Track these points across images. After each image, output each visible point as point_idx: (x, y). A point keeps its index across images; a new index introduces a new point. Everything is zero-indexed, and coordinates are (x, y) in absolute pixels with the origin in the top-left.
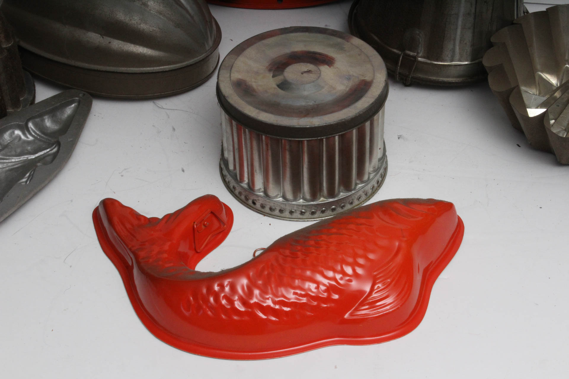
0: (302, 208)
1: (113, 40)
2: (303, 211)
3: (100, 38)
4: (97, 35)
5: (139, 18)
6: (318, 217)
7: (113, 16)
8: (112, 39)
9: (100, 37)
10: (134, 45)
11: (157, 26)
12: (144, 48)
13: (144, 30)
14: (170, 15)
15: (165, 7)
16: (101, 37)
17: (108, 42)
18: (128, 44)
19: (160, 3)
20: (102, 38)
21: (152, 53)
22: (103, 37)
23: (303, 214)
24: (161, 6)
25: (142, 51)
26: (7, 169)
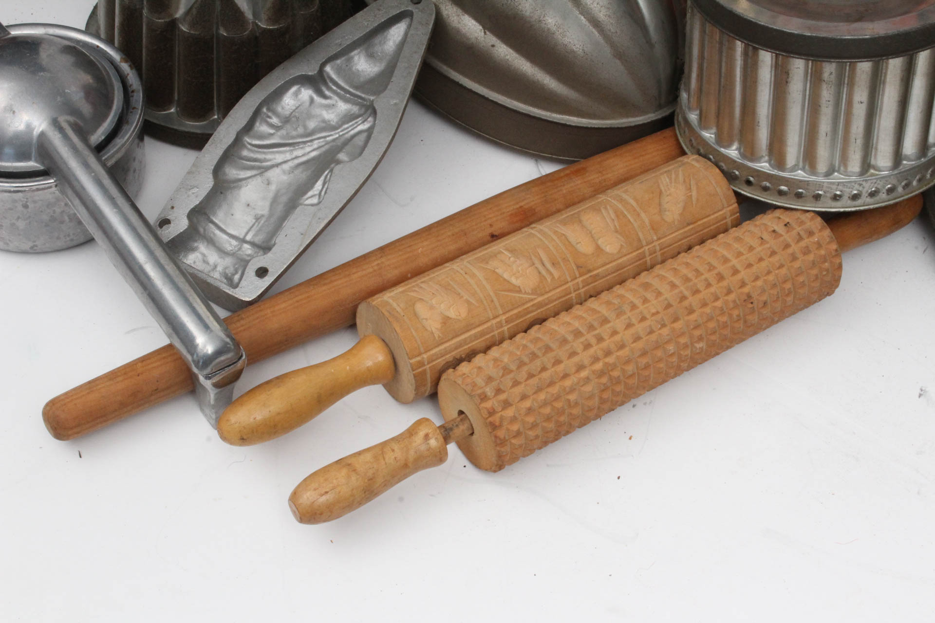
0: (837, 188)
1: (501, 43)
2: (838, 193)
3: (481, 32)
4: (477, 24)
5: (556, 22)
6: (862, 204)
7: (512, 3)
8: (498, 41)
9: (481, 30)
10: (531, 65)
11: (582, 45)
12: (546, 75)
13: (557, 46)
14: (613, 33)
15: (609, 16)
16: (483, 31)
17: (490, 44)
18: (522, 59)
19: (602, 7)
20: (483, 33)
21: (558, 88)
22: (485, 33)
23: (838, 198)
24: (602, 13)
25: (540, 79)
26: (291, 164)
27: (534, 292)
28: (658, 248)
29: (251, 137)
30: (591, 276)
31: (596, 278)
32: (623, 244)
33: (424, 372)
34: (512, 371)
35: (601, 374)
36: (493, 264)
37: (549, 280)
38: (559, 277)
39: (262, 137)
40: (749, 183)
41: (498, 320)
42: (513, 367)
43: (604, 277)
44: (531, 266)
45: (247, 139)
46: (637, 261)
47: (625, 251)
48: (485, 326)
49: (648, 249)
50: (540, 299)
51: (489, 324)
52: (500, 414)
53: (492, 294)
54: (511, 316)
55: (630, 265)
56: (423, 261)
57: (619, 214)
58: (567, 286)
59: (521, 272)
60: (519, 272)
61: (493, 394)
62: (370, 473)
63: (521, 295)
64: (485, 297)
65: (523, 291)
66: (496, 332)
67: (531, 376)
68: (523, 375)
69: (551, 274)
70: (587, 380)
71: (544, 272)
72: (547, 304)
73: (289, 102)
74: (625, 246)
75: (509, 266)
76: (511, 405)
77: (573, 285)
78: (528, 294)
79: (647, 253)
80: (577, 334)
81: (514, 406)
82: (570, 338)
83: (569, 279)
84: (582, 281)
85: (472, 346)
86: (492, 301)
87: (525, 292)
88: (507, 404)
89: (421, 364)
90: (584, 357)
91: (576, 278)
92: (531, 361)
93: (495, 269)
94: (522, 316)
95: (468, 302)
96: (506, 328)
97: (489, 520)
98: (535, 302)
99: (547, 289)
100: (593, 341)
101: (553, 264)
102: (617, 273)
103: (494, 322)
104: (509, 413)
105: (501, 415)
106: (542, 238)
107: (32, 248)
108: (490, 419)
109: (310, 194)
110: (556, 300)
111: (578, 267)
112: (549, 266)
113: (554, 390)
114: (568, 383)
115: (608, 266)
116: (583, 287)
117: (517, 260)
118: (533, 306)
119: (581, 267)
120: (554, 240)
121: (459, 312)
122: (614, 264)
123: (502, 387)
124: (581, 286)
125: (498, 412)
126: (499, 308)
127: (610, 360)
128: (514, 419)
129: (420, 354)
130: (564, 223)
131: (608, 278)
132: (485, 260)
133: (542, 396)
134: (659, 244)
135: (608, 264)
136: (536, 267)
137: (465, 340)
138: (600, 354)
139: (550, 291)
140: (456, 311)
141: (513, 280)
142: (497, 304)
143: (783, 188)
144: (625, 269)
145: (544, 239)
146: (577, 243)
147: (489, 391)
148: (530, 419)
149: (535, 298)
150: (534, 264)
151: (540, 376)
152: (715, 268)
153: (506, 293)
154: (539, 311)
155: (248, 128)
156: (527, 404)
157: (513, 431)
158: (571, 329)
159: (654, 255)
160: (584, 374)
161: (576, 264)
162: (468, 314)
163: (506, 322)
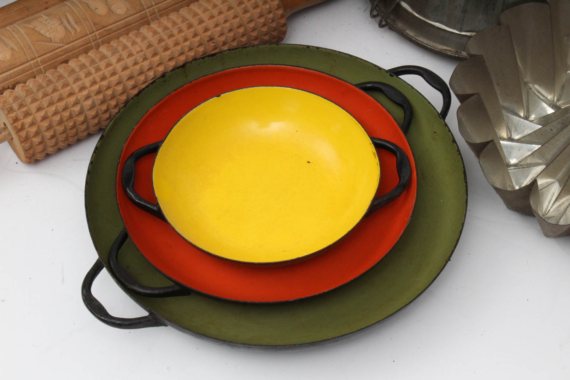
27: (62, 41)
28: (156, 11)
30: (105, 30)
32: (129, 8)
34: (33, 93)
35: (98, 92)
36: (34, 24)
37: (73, 34)
38: (80, 31)
41: (35, 61)
42: (35, 90)
43: (115, 31)
44: (61, 24)
46: (140, 20)
47: (130, 13)
48: (25, 65)
49: (149, 11)
50: (67, 46)
51: (28, 64)
52: (21, 121)
53: (30, 43)
54: (45, 58)
55: (135, 22)
58: (87, 37)
59: (53, 29)
60: (52, 29)
61: (17, 108)
63: (52, 44)
64: (24, 45)
65: (53, 41)
66: (34, 70)
67: (45, 95)
68: (40, 95)
69: (75, 30)
70: (88, 97)
71: (69, 28)
72: (72, 50)
74: (130, 9)
75: (45, 25)
76: (30, 115)
77: (92, 37)
78: (57, 43)
79: (148, 14)
80: (83, 67)
81: (33, 115)
82: (77, 69)
83: (88, 33)
84: (99, 34)
85: (16, 79)
86: (30, 48)
87: (55, 41)
88: (27, 114)
90: (86, 81)
91: (94, 32)
92: (48, 85)
93: (34, 28)
94: (53, 59)
95: (12, 49)
96: (42, 67)
97: (27, 196)
98: (63, 48)
99: (72, 40)
101: (76, 22)
102: (127, 28)
103: (32, 62)
104: (29, 120)
105: (23, 122)
106: (71, 6)
108: (15, 124)
110: (79, 47)
111: (94, 24)
112: (73, 23)
113: (63, 104)
114: (72, 99)
115: (117, 24)
116: (100, 38)
117: (51, 21)
118: (61, 51)
119: (97, 24)
120: (79, 7)
121: (5, 56)
122: (123, 21)
123: (24, 103)
124: (98, 37)
125: (21, 120)
126: (35, 53)
127: (105, 83)
128: (32, 124)
131: (119, 31)
133: (53, 108)
134: (157, 8)
135: (118, 21)
136: (64, 25)
137: (10, 75)
138: (98, 79)
139: (74, 41)
140: (3, 56)
141: (47, 35)
142: (34, 50)
144: (132, 26)
145: (72, 7)
146: (96, 9)
148: (45, 124)
149: (63, 46)
150: (62, 23)
151: (52, 95)
152: (187, 20)
153: (40, 43)
154: (67, 55)
156: (42, 113)
157: (32, 132)
158: (79, 64)
159: (154, 16)
160: (85, 93)
161: (93, 22)
162: (12, 57)
163: (41, 63)
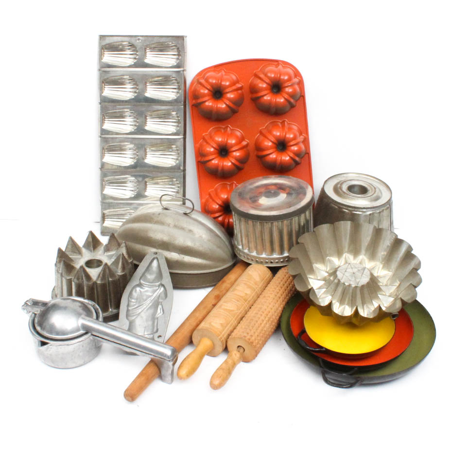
4: (176, 254)
8: (184, 256)
10: (196, 259)
11: (208, 247)
12: (202, 260)
13: (202, 250)
17: (182, 258)
21: (206, 262)
22: (179, 255)
25: (201, 262)
26: (145, 309)
29: (130, 307)
31: (249, 301)
33: (223, 340)
35: (269, 320)
36: (223, 307)
38: (241, 304)
39: (133, 306)
40: (271, 262)
41: (233, 320)
42: (247, 327)
44: (232, 304)
45: (130, 308)
46: (256, 294)
47: (252, 292)
48: (231, 323)
49: (257, 290)
50: (239, 312)
53: (228, 314)
54: (235, 318)
56: (200, 318)
57: (245, 284)
59: (231, 306)
61: (247, 335)
62: (228, 368)
63: (234, 312)
64: (226, 315)
66: (234, 324)
67: (253, 327)
68: (251, 328)
69: (238, 304)
70: (266, 323)
71: (236, 304)
72: (242, 312)
73: (135, 294)
74: (252, 290)
78: (236, 310)
80: (257, 314)
83: (244, 304)
84: (247, 303)
88: (252, 336)
89: (221, 338)
90: (262, 318)
95: (223, 318)
99: (240, 308)
100: (262, 313)
102: (253, 299)
104: (253, 338)
107: (84, 362)
109: (158, 313)
110: (243, 310)
112: (237, 302)
113: (260, 328)
114: (263, 325)
115: (250, 297)
118: (239, 314)
119: (245, 299)
120: (234, 296)
124: (247, 305)
126: (232, 316)
128: (255, 340)
129: (219, 335)
130: (233, 291)
132: (220, 307)
133: (259, 331)
134: (259, 288)
136: (234, 304)
137: (228, 328)
140: (222, 321)
141: (231, 309)
143: (282, 260)
146: (240, 294)
147: (245, 334)
148: (259, 338)
151: (255, 326)
153: (231, 312)
154: (241, 314)
155: (128, 306)
156: (256, 334)
157: (256, 343)
158: (254, 314)
159: (259, 291)
160: (265, 322)
161: (243, 299)
162: (225, 321)
163: (235, 320)
